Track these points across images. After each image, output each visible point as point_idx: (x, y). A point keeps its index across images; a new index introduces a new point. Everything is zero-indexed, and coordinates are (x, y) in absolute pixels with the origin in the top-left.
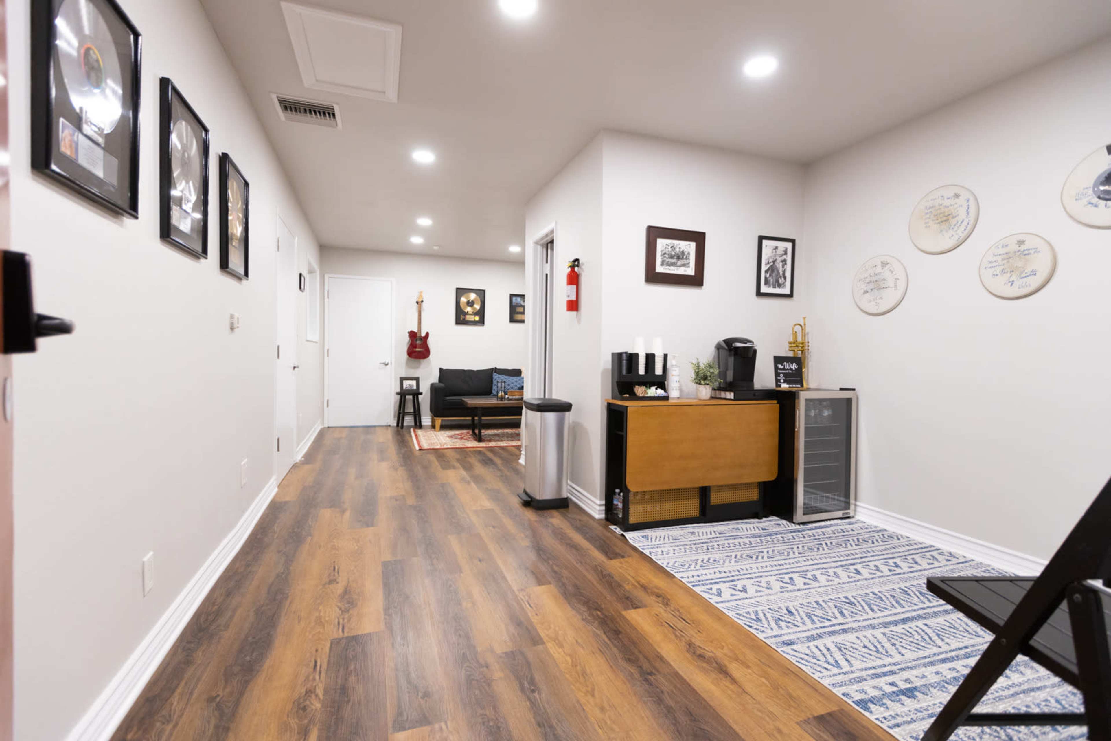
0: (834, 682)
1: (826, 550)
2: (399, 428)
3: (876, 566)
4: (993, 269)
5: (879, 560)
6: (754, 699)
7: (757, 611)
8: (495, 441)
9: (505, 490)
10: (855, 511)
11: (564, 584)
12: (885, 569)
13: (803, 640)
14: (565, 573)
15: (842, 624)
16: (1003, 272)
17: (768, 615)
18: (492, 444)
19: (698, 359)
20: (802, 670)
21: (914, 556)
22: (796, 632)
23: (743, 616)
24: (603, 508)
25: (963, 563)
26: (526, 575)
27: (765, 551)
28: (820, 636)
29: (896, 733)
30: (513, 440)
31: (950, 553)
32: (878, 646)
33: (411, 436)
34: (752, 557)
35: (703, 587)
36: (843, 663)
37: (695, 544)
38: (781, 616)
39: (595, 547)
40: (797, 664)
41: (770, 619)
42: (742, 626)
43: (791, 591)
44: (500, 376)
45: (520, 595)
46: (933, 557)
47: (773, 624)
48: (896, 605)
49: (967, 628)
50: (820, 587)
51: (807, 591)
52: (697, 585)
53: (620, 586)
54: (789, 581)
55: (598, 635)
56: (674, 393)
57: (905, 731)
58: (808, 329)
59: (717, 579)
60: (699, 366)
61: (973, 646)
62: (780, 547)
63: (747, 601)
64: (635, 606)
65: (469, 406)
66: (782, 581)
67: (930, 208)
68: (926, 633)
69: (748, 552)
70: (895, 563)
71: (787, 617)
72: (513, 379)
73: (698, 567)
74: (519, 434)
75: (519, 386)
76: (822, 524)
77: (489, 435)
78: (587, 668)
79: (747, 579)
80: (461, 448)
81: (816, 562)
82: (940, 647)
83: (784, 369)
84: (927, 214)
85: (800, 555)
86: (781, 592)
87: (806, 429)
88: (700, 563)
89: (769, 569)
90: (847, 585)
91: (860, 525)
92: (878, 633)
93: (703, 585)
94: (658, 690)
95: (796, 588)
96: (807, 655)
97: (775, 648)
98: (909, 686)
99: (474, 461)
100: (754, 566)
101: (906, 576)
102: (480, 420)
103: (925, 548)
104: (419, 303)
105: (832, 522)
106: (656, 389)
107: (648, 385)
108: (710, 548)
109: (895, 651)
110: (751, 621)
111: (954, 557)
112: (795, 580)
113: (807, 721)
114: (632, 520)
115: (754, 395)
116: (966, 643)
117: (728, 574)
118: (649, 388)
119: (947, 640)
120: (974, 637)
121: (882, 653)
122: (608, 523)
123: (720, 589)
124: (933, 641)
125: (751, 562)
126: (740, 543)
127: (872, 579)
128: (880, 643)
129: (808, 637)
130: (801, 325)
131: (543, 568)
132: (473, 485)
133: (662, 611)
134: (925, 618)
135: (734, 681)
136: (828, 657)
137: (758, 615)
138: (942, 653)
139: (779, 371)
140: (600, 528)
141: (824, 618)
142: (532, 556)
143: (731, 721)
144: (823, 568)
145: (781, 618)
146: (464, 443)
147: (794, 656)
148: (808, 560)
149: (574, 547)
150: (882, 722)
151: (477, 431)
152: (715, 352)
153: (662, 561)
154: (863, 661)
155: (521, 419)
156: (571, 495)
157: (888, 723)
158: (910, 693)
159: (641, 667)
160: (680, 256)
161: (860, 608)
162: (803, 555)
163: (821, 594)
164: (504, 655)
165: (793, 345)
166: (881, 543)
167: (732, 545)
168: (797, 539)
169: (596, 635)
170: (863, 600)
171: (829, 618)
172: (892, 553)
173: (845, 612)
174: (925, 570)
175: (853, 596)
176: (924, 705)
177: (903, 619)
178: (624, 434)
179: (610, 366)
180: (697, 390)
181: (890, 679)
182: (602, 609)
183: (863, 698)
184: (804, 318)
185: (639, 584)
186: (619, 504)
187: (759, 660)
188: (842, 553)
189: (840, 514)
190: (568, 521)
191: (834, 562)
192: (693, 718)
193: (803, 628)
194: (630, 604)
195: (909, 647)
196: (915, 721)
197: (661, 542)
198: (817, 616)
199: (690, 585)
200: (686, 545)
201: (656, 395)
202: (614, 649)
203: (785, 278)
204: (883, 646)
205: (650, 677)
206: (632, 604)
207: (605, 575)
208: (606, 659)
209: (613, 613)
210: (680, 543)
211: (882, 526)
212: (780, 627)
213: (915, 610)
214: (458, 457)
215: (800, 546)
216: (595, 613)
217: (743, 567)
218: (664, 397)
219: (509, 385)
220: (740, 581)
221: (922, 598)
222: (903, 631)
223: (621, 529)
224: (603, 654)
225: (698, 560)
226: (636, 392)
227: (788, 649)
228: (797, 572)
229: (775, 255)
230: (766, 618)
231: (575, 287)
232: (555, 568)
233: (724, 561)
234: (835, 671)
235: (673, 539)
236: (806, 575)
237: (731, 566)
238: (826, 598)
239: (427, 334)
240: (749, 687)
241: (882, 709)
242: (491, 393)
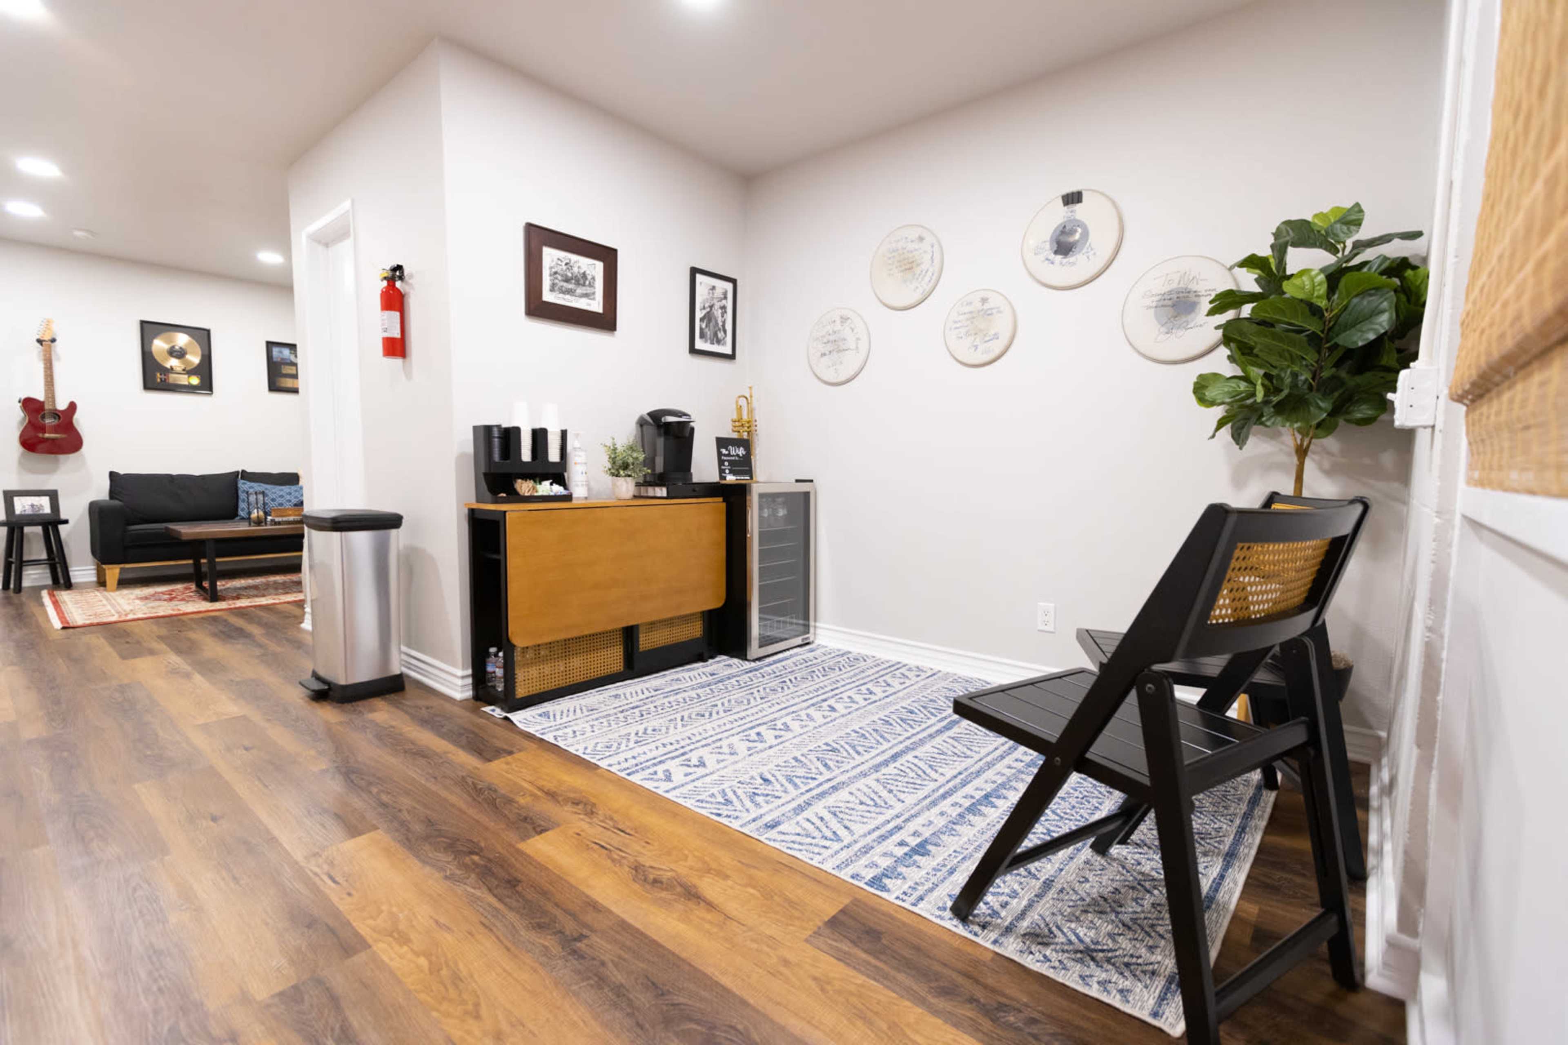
0: (838, 863)
1: (793, 689)
2: (11, 593)
3: (849, 697)
4: (957, 331)
5: (850, 689)
6: (743, 925)
7: (723, 790)
8: (248, 597)
9: (270, 678)
10: (815, 634)
11: (403, 823)
12: (858, 698)
13: (789, 814)
14: (406, 802)
15: (829, 780)
16: (968, 334)
17: (740, 792)
18: (243, 603)
19: (613, 439)
20: (797, 858)
21: (884, 678)
22: (779, 807)
23: (707, 802)
24: (470, 681)
25: (931, 676)
26: (323, 825)
27: (719, 703)
28: (808, 804)
29: (921, 909)
30: (287, 593)
31: (918, 668)
32: (876, 798)
33: (42, 605)
34: (703, 716)
35: (644, 772)
36: (842, 832)
37: (622, 712)
38: (756, 788)
39: (462, 747)
40: (789, 851)
41: (743, 796)
42: (708, 818)
43: (761, 751)
44: (252, 484)
45: (312, 867)
46: (903, 675)
47: (748, 804)
48: (881, 740)
49: (954, 750)
50: (794, 737)
51: (781, 747)
52: (634, 772)
53: (510, 801)
54: (756, 738)
55: (478, 898)
56: (579, 491)
57: (931, 903)
58: (755, 404)
59: (662, 756)
60: (615, 449)
61: (966, 769)
62: (737, 695)
63: (708, 779)
64: (539, 829)
65: (184, 538)
66: (748, 740)
67: (894, 251)
68: (919, 768)
69: (697, 709)
70: (868, 689)
71: (764, 789)
72: (282, 490)
73: (631, 745)
74: (299, 583)
75: (294, 501)
76: (780, 656)
77: (236, 589)
78: (461, 966)
79: (703, 746)
80: (171, 616)
81: (783, 705)
82: (936, 780)
83: (729, 455)
84: (890, 258)
85: (763, 701)
86: (750, 755)
87: (761, 534)
88: (633, 738)
89: (728, 726)
90: (824, 727)
91: (823, 650)
92: (870, 780)
93: (643, 769)
94: (595, 962)
95: (767, 745)
96: (799, 834)
97: (757, 837)
98: (919, 840)
99: (200, 636)
100: (708, 727)
101: (882, 702)
102: (212, 563)
103: (893, 666)
104: (46, 344)
105: (792, 652)
106: (551, 484)
107: (538, 480)
108: (644, 713)
109: (894, 799)
110: (717, 806)
111: (923, 671)
112: (763, 734)
113: (817, 933)
114: (521, 692)
115: (694, 491)
116: (959, 769)
117: (676, 746)
118: (540, 484)
119: (940, 770)
120: (963, 759)
121: (881, 806)
122: (479, 703)
123: (667, 771)
124: (928, 775)
125: (703, 722)
126: (684, 699)
127: (849, 713)
128: (876, 793)
129: (794, 809)
130: (746, 398)
131: (357, 802)
132: (198, 678)
133: (585, 826)
134: (913, 749)
135: (711, 906)
136: (824, 829)
137: (726, 795)
138: (940, 787)
139: (723, 458)
140: (468, 714)
141: (807, 778)
142: (335, 785)
143: (716, 973)
144: (793, 712)
145: (756, 791)
146: (179, 607)
147: (783, 841)
148: (773, 705)
149: (420, 753)
150: (904, 901)
151: (206, 584)
152: (637, 430)
153: (577, 747)
154: (863, 823)
155: (301, 557)
156: (409, 668)
157: (910, 899)
158: (921, 849)
159: (560, 932)
160: (582, 280)
161: (845, 754)
162: (766, 700)
163: (797, 746)
164: (277, 1000)
165: (737, 424)
166: (849, 669)
167: (674, 704)
168: (755, 681)
169: (473, 900)
170: (847, 743)
171: (814, 776)
172: (863, 678)
173: (830, 763)
174: (899, 691)
175: (833, 741)
176: (939, 860)
177: (893, 756)
178: (502, 557)
179: (470, 449)
180: (614, 485)
181: (897, 837)
182: (481, 849)
183: (875, 874)
184: (751, 388)
185: (540, 789)
186: (497, 670)
187: (740, 862)
188: (811, 689)
189: (799, 641)
190: (406, 712)
191: (804, 701)
192: (660, 992)
193: (785, 798)
194: (529, 827)
195: (906, 790)
196: (937, 886)
197: (569, 719)
198: (800, 777)
199: (623, 774)
200: (609, 715)
201: (552, 494)
202: (511, 916)
203: (725, 332)
204: (880, 797)
205: (579, 944)
206: (534, 828)
207: (481, 789)
208: (498, 938)
209: (501, 851)
210: (601, 714)
211: (845, 648)
212: (757, 805)
213: (901, 742)
214: (164, 632)
215: (761, 689)
216: (467, 860)
217: (695, 731)
218: (564, 496)
219: (273, 500)
220: (694, 752)
221: (904, 725)
222: (896, 771)
223: (502, 709)
224: (491, 930)
225: (629, 734)
226: (518, 489)
227: (772, 834)
228: (764, 724)
229: (713, 298)
230: (738, 797)
231: (398, 314)
232: (385, 798)
233: (667, 729)
234: (836, 846)
235: (588, 711)
236: (775, 725)
237: (677, 734)
238: (805, 751)
239: (72, 407)
240: (732, 907)
241: (899, 882)
242: (237, 515)
